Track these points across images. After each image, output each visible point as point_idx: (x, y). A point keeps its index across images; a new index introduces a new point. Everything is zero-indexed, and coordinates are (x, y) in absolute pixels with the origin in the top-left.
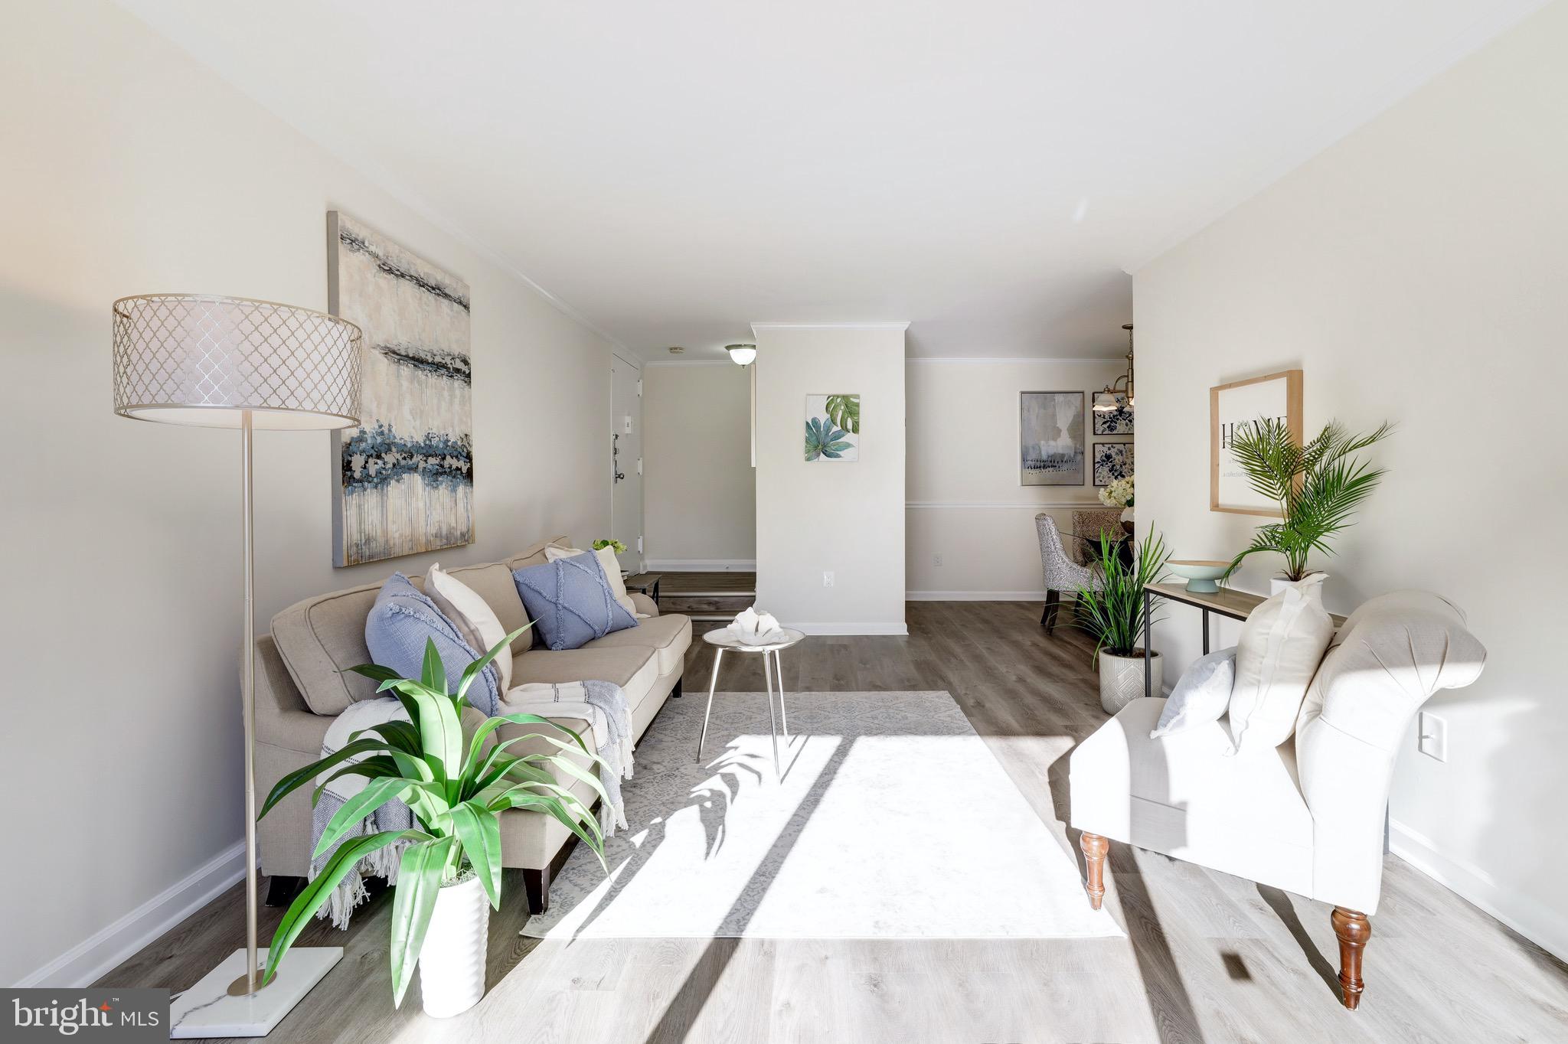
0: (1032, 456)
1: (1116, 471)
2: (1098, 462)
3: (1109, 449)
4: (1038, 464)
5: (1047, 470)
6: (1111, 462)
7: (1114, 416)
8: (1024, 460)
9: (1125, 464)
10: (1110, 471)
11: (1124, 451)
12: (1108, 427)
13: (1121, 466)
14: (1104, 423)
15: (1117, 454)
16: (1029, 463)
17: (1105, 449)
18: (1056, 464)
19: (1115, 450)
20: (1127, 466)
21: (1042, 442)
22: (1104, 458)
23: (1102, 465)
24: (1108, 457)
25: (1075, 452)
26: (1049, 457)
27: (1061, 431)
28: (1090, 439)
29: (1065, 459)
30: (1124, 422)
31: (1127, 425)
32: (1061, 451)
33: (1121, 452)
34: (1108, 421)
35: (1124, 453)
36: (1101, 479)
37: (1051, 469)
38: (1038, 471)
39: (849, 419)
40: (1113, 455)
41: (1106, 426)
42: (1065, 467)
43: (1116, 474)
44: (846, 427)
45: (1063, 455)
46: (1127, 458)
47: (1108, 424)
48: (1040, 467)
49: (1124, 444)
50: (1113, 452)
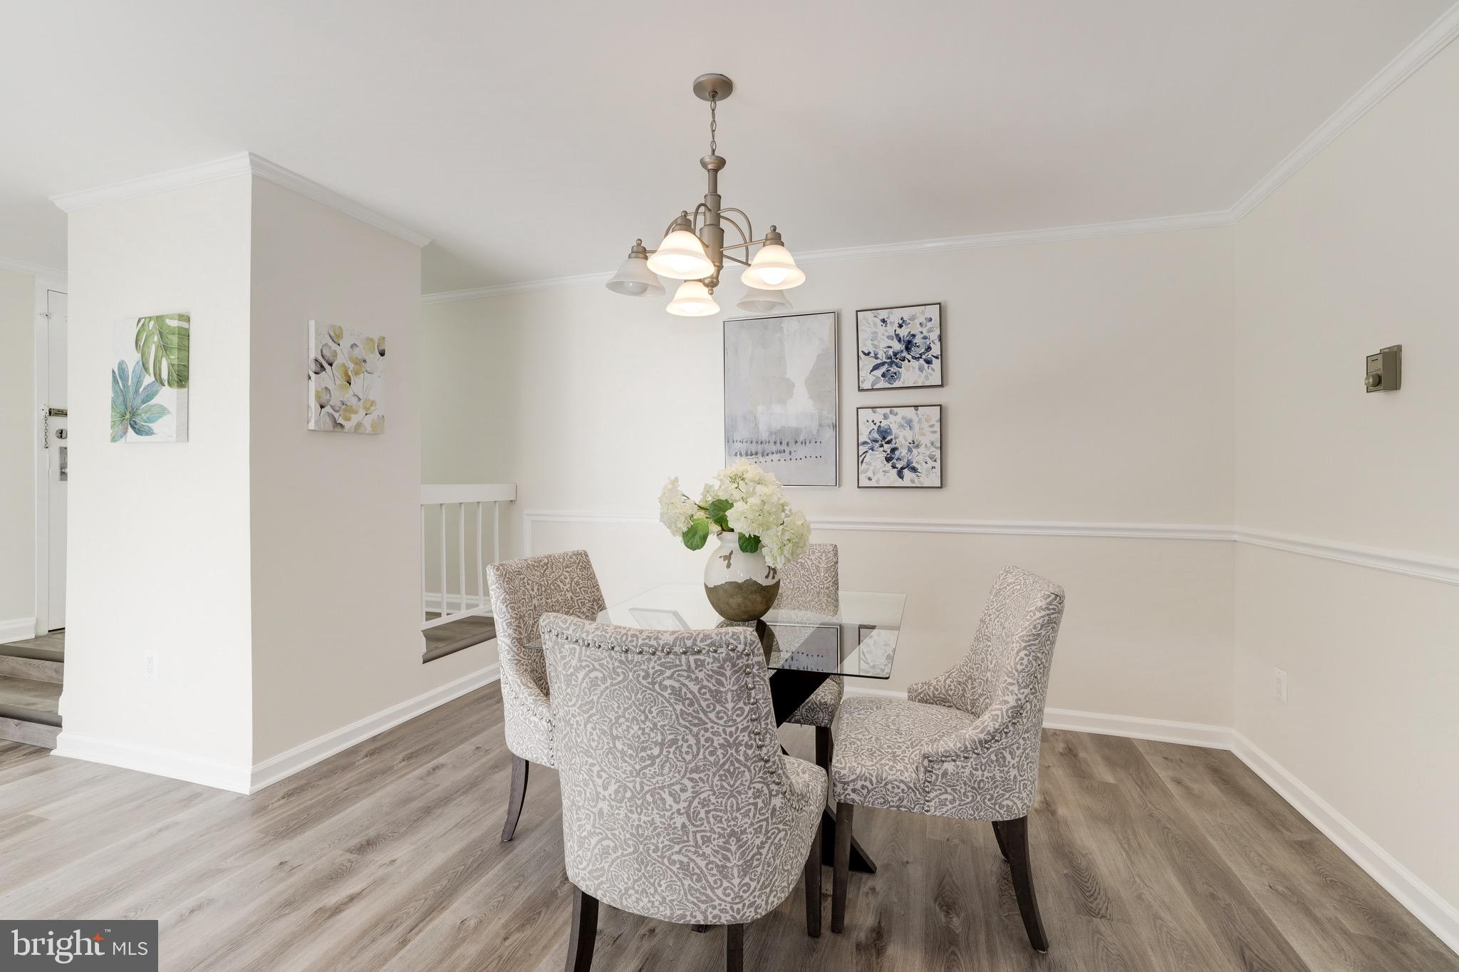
0: (743, 432)
1: (899, 459)
2: (865, 443)
3: (886, 417)
4: (753, 448)
5: (768, 458)
6: (888, 442)
7: (895, 354)
8: (729, 440)
9: (917, 446)
10: (888, 459)
11: (915, 419)
12: (884, 375)
13: (910, 450)
14: (876, 368)
15: (901, 426)
16: (738, 446)
17: (878, 416)
18: (784, 447)
19: (898, 419)
20: (922, 449)
21: (760, 408)
22: (876, 436)
23: (872, 449)
24: (884, 434)
25: (820, 425)
26: (771, 434)
27: (793, 385)
28: (852, 399)
29: (801, 439)
30: (915, 363)
31: (921, 369)
32: (793, 424)
33: (909, 423)
34: (883, 364)
35: (915, 424)
36: (870, 474)
37: (776, 457)
38: (754, 458)
39: (164, 359)
40: (895, 429)
41: (879, 373)
42: (801, 451)
43: (899, 466)
44: (160, 375)
45: (797, 431)
46: (923, 435)
47: (883, 369)
48: (756, 454)
49: (916, 407)
50: (893, 423)
